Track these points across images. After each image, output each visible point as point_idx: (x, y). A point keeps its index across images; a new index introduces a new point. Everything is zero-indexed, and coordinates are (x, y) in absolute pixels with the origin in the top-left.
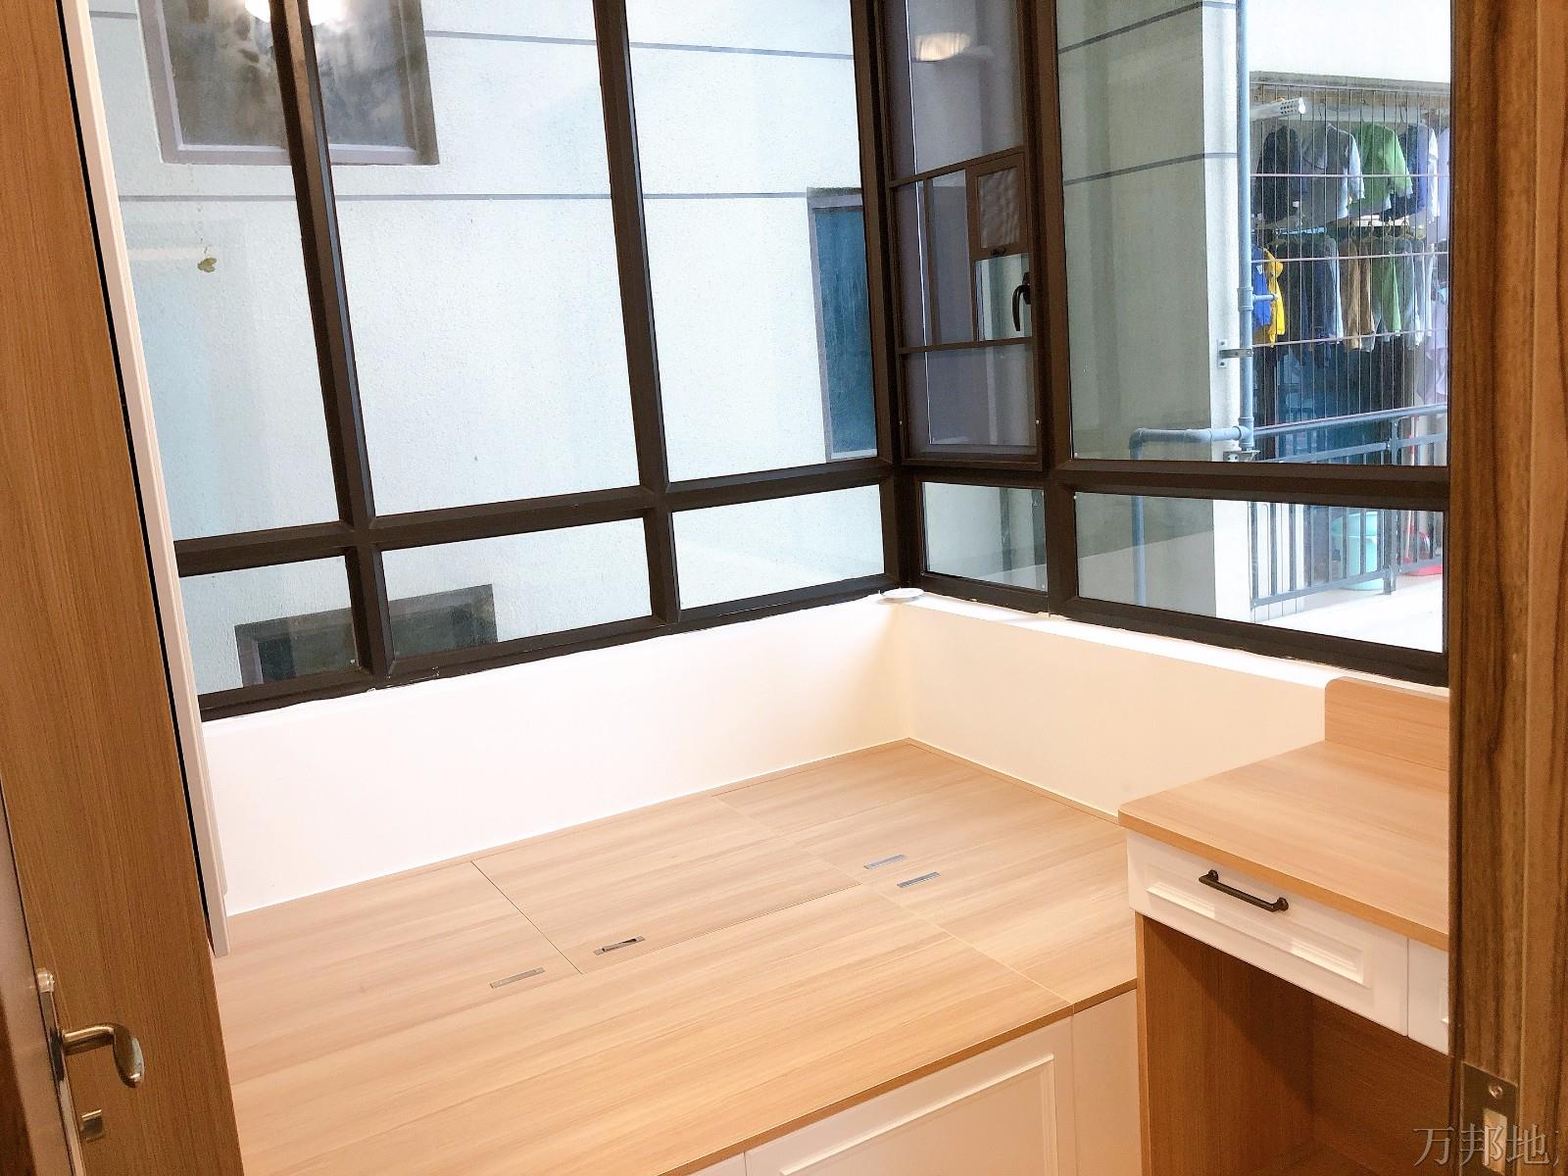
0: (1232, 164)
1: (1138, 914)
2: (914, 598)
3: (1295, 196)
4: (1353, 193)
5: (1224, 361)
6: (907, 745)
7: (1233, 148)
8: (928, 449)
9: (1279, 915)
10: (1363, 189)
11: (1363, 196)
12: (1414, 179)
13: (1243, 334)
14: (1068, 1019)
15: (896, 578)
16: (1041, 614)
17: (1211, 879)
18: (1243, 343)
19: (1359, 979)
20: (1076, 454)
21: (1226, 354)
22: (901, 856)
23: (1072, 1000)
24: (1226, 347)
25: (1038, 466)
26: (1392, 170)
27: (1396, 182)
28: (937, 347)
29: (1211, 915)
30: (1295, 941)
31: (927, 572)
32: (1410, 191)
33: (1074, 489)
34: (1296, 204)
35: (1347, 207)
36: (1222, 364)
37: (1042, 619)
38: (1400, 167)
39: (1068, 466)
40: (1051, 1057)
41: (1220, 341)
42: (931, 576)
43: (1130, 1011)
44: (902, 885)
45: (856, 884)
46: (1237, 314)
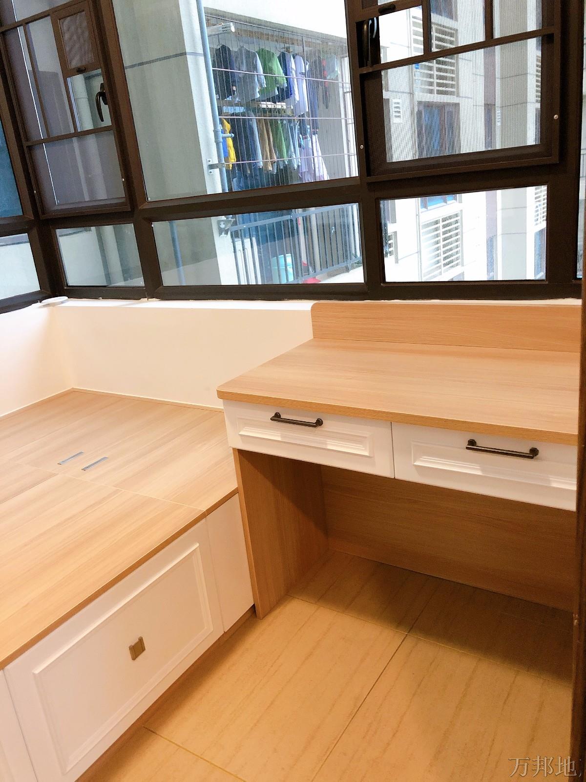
0: (201, 59)
1: (234, 449)
2: (62, 302)
3: (234, 84)
4: (261, 86)
5: (211, 170)
6: (73, 392)
7: (201, 51)
8: (56, 208)
9: (319, 428)
10: (265, 82)
11: (265, 86)
12: (287, 78)
13: (219, 156)
14: (204, 520)
15: (49, 293)
16: (142, 299)
17: (277, 417)
18: (220, 160)
19: (367, 454)
20: (149, 199)
21: (212, 167)
22: (81, 453)
23: (204, 508)
24: (211, 163)
25: (128, 208)
26: (276, 73)
27: (279, 81)
28: (51, 140)
29: (279, 439)
30: (329, 441)
31: (67, 286)
32: (286, 85)
33: (151, 220)
34: (234, 88)
35: (259, 92)
36: (211, 172)
37: (144, 302)
38: (280, 73)
39: (145, 206)
40: (198, 545)
41: (208, 160)
42: (71, 288)
43: (236, 508)
44: (84, 470)
45: (55, 475)
46: (215, 145)
